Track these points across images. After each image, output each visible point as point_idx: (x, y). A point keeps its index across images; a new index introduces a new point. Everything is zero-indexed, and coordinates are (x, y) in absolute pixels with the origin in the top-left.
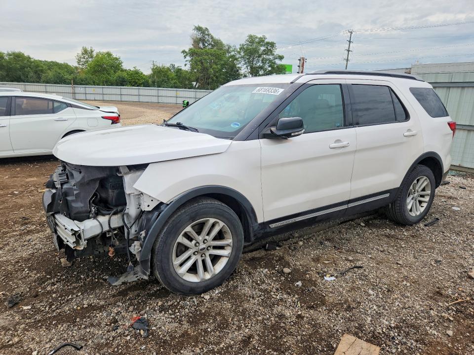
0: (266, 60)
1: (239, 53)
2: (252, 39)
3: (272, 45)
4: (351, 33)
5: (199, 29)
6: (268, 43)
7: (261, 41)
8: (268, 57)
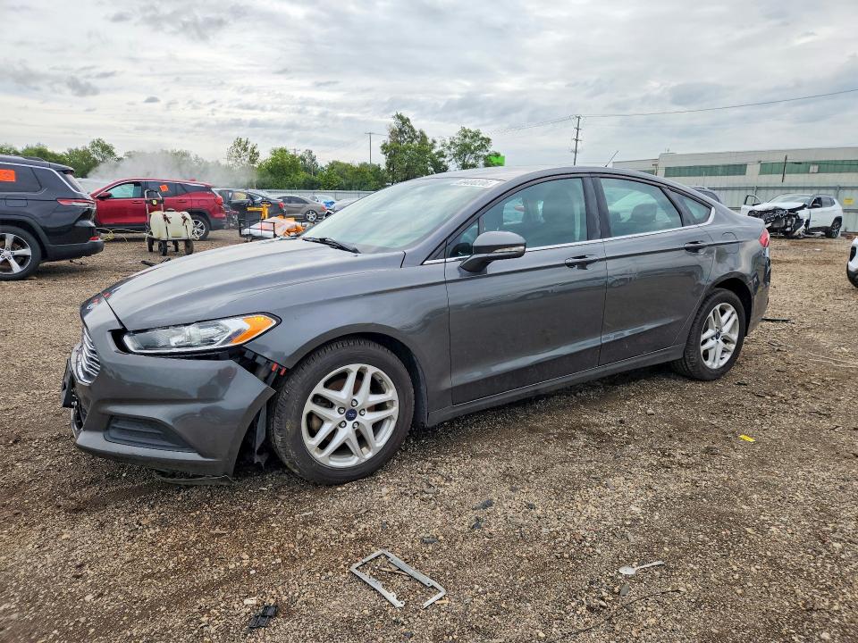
0: (479, 157)
1: (449, 148)
2: (465, 133)
3: (488, 141)
4: (579, 118)
5: (400, 117)
6: (483, 139)
7: (476, 135)
8: (481, 153)
